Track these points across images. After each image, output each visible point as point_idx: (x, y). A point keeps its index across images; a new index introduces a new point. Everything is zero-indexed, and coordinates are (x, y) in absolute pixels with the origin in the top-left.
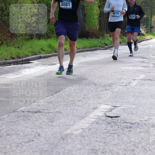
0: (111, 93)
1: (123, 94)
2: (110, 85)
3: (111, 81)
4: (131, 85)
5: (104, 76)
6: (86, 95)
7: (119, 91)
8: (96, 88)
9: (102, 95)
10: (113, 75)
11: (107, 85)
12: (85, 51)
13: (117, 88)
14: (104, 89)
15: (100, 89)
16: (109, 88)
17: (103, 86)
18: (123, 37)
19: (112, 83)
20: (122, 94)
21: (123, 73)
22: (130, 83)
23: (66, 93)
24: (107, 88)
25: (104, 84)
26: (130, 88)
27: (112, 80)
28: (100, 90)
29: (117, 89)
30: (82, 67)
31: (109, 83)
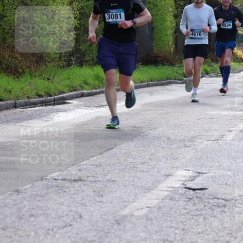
0: (194, 151)
1: (213, 153)
2: (192, 139)
3: (192, 133)
4: (224, 139)
5: (181, 125)
6: (154, 154)
7: (205, 149)
8: (169, 144)
9: (180, 154)
10: (196, 124)
11: (187, 138)
12: (153, 86)
13: (203, 144)
14: (183, 145)
15: (176, 145)
16: (190, 143)
17: (180, 141)
18: (213, 64)
19: (194, 135)
20: (211, 153)
21: (213, 120)
22: (222, 136)
23: (122, 151)
24: (187, 144)
25: (183, 137)
26: (223, 144)
27: (194, 131)
28: (176, 147)
29: (203, 146)
30: (148, 110)
31: (189, 136)
